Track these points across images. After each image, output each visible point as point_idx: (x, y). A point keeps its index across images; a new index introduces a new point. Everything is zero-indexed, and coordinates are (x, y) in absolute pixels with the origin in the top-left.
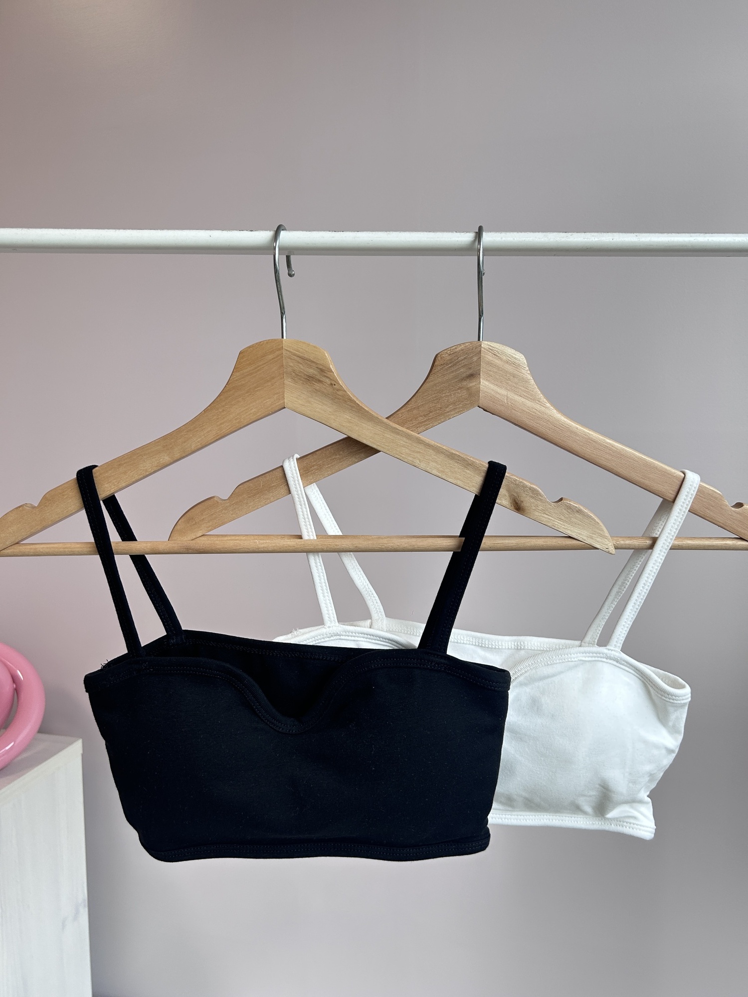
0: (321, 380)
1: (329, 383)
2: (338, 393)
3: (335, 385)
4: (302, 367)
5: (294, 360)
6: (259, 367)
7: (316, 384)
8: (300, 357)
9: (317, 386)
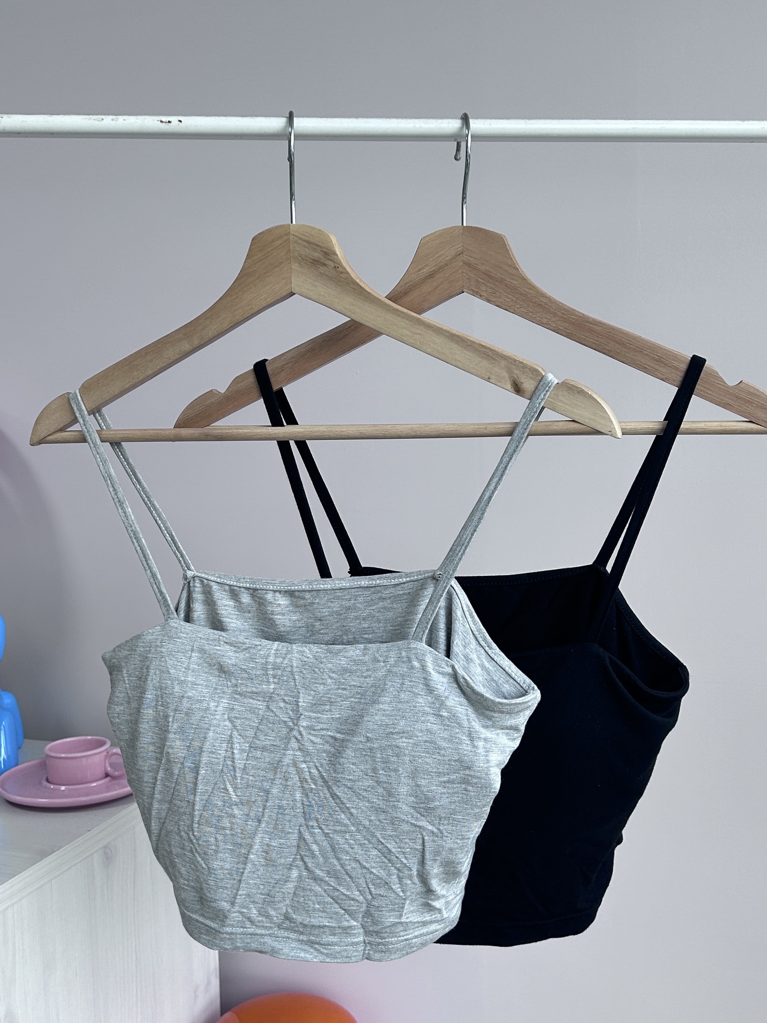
0: (325, 263)
1: (333, 266)
2: (341, 275)
3: (338, 268)
4: (308, 251)
5: (299, 244)
6: (268, 253)
7: (320, 267)
8: (305, 241)
9: (322, 269)
